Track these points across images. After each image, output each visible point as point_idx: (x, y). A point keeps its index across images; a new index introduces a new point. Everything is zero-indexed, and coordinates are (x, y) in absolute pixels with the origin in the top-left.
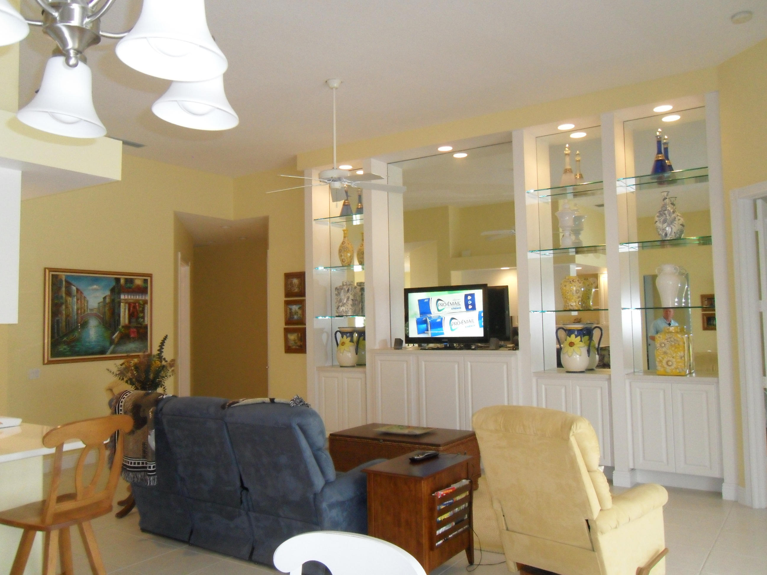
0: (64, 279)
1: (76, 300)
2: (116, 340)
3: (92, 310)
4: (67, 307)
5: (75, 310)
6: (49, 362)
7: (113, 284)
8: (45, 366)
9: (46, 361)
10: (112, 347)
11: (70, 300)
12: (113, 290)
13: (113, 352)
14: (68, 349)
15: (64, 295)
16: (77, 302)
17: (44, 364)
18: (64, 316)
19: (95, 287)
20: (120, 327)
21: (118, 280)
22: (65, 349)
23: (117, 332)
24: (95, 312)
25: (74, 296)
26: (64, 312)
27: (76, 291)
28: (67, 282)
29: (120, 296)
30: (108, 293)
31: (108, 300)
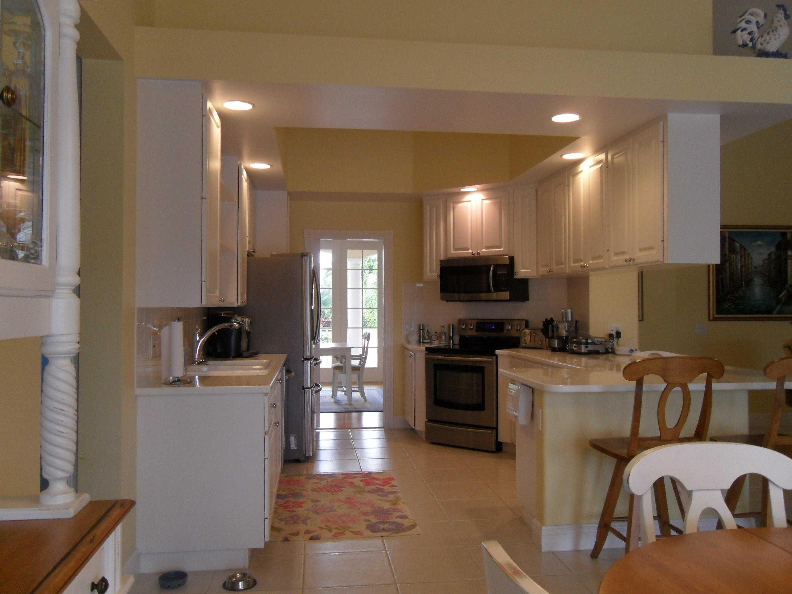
0: (727, 236)
1: (739, 257)
2: (783, 300)
3: (756, 267)
4: (730, 265)
5: (739, 268)
6: (715, 319)
7: (779, 239)
8: (711, 322)
9: (711, 318)
10: (779, 307)
11: (733, 258)
12: (778, 247)
13: (779, 312)
14: (733, 306)
15: (727, 253)
16: (741, 260)
17: (709, 320)
18: (728, 273)
19: (759, 242)
20: (787, 286)
21: (784, 235)
22: (729, 306)
23: (784, 291)
24: (759, 269)
25: (737, 253)
26: (728, 270)
27: (739, 248)
28: (729, 238)
29: (787, 252)
30: (773, 249)
31: (773, 257)
